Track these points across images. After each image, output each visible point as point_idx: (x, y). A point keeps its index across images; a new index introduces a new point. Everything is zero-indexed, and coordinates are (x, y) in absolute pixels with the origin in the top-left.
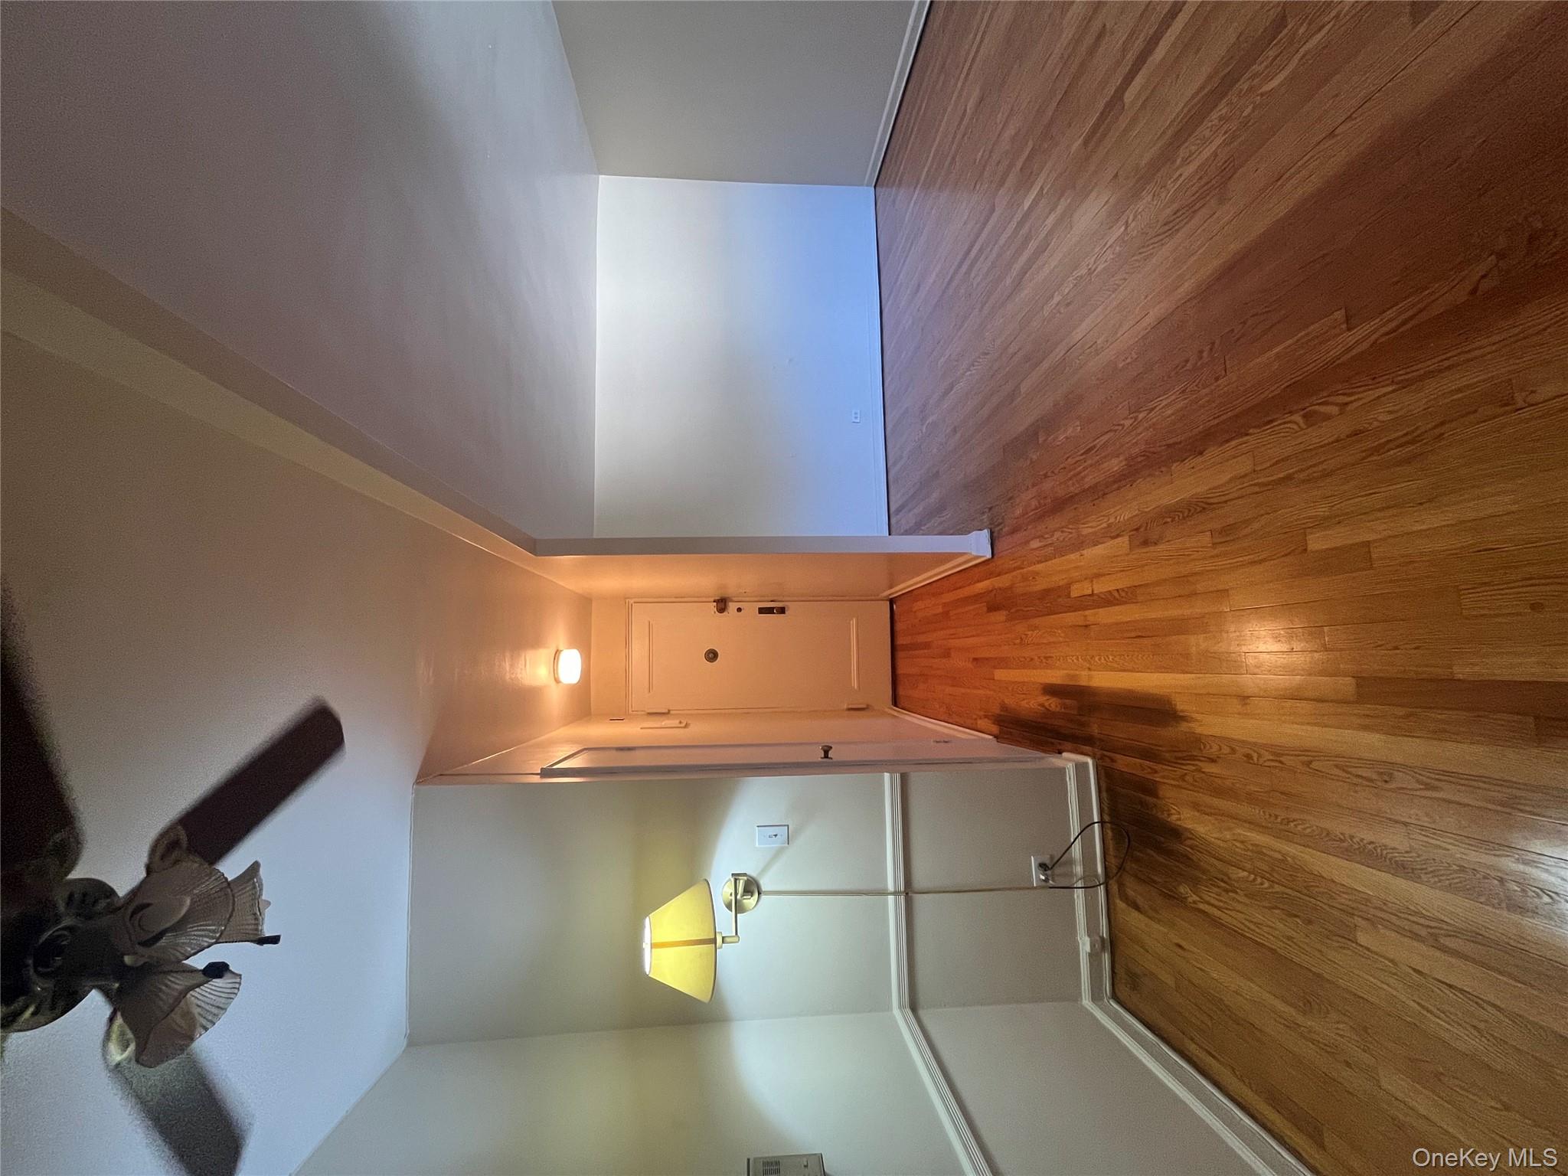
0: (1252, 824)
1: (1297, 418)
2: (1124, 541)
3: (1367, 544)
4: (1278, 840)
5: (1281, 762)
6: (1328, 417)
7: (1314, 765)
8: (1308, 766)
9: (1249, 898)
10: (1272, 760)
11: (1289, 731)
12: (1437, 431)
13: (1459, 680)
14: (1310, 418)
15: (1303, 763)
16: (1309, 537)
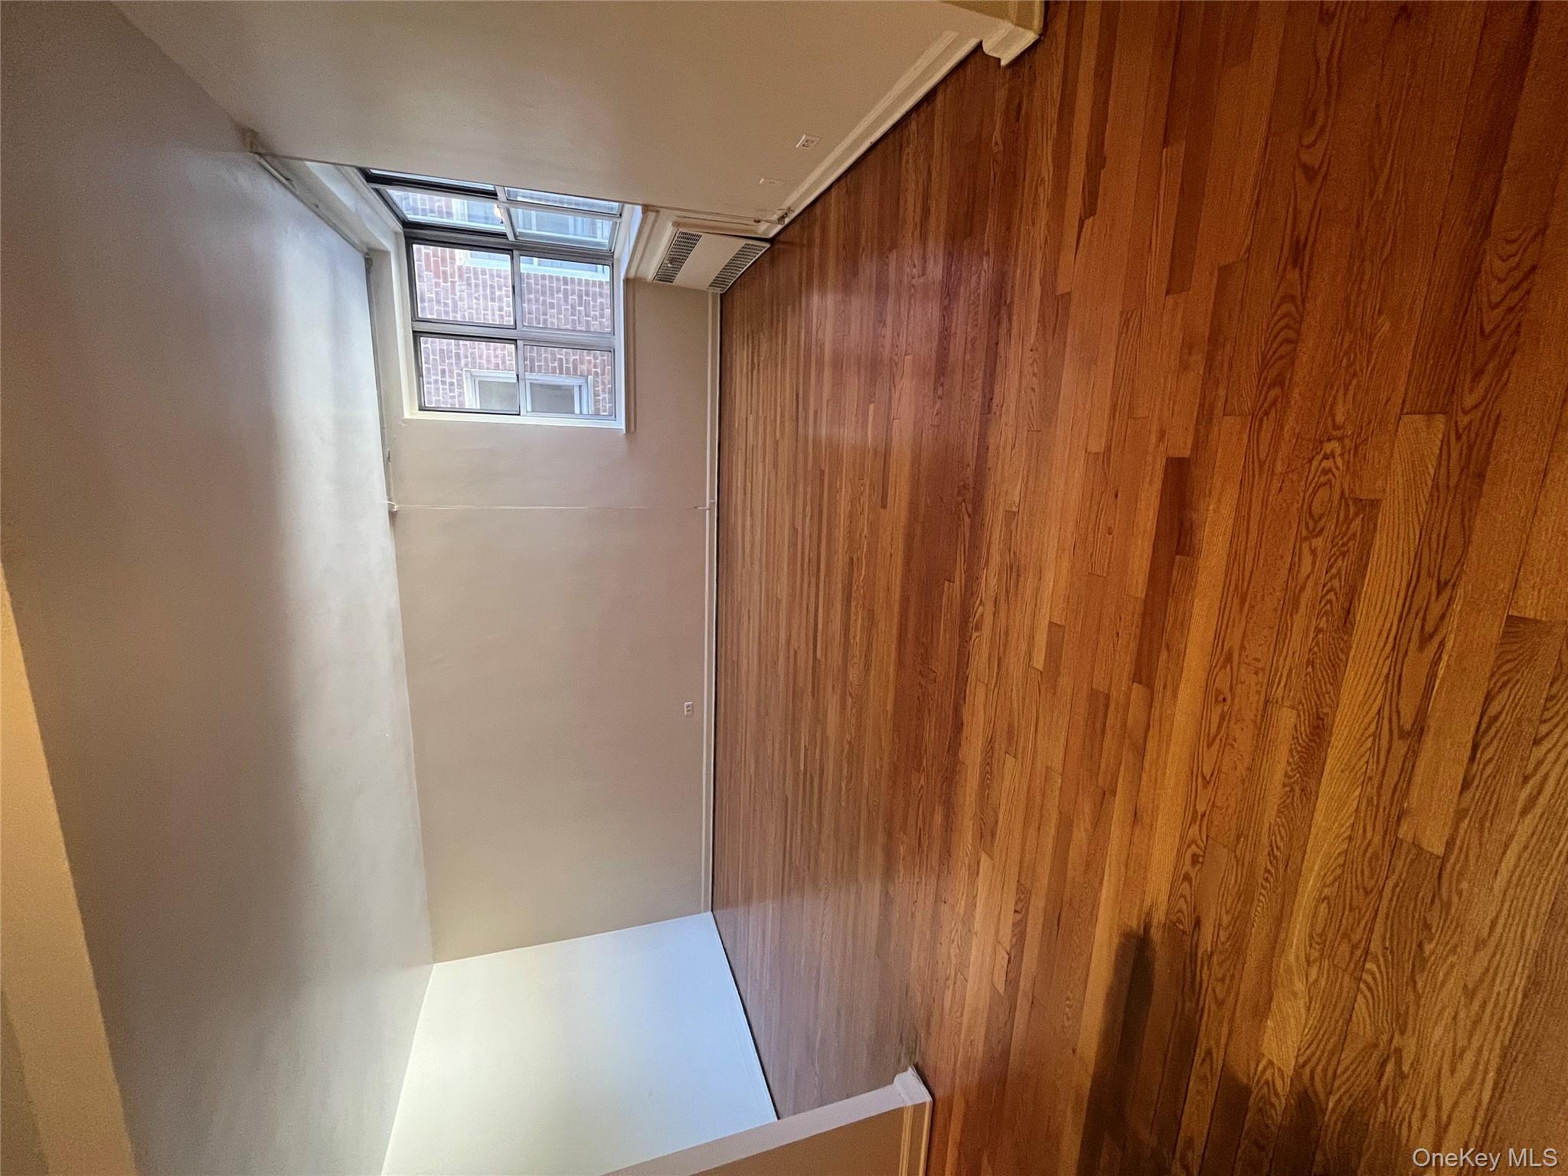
0: (1280, 920)
1: (975, 634)
2: (984, 857)
3: (1050, 623)
4: (1300, 890)
5: (1203, 815)
6: (982, 615)
7: (1207, 772)
8: (1208, 782)
9: (1406, 1024)
10: (1200, 825)
11: (1173, 781)
12: (1012, 554)
13: (1146, 595)
14: (978, 628)
15: (1205, 787)
16: (1035, 665)
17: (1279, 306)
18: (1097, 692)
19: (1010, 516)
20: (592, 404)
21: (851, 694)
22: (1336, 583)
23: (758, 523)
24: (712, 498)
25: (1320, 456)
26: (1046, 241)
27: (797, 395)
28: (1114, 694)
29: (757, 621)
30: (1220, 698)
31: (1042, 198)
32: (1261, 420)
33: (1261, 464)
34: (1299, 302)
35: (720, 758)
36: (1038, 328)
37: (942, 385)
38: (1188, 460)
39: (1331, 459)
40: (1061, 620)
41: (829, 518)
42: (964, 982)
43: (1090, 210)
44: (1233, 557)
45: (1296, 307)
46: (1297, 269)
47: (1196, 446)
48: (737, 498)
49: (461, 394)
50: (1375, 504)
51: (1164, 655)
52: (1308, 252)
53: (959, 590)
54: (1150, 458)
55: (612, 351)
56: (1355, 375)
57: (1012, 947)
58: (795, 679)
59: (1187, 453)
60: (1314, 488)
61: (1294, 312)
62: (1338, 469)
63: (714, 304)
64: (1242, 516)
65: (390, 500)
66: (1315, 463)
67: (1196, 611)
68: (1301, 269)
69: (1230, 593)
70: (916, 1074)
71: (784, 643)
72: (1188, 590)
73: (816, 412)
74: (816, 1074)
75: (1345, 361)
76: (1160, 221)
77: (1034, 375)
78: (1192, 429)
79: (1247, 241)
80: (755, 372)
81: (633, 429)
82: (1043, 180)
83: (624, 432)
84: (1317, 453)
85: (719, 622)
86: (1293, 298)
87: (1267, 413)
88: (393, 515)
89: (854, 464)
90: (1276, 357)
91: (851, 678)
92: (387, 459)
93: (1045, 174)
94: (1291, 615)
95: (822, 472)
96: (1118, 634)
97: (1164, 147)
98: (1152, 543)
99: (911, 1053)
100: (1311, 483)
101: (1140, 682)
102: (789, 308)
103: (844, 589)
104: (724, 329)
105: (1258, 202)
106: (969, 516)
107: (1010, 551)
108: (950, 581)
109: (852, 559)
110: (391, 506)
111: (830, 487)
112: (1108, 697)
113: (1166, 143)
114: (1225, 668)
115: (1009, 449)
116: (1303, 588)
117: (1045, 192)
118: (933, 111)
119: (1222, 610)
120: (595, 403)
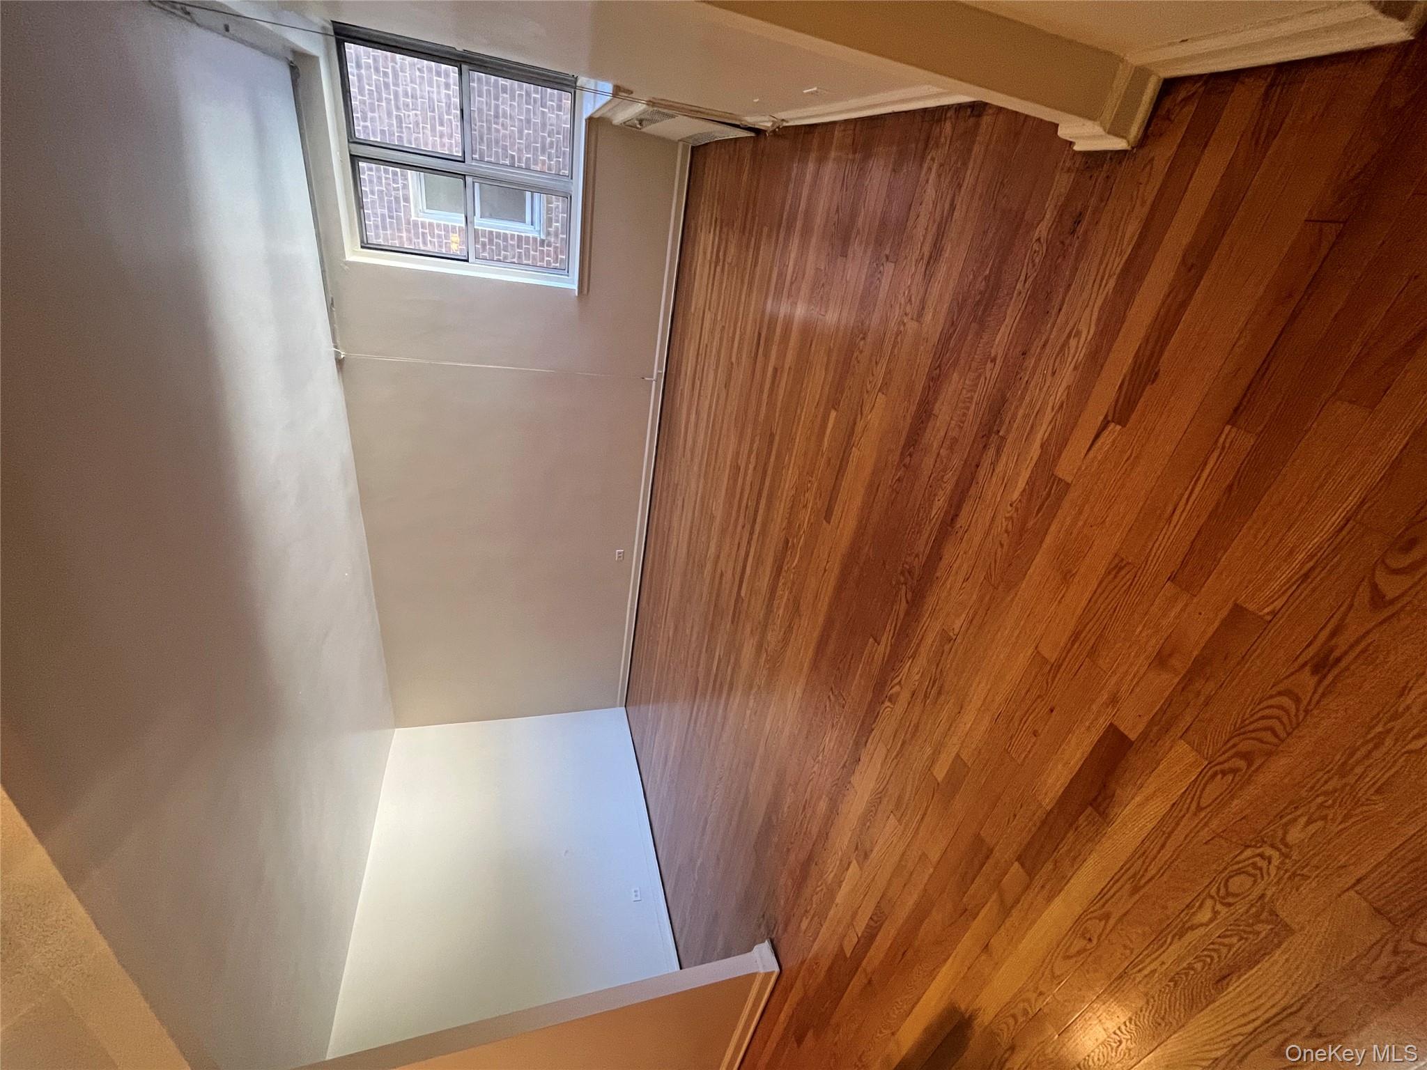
1: (888, 704)
3: (958, 754)
6: (898, 694)
11: (1026, 952)
12: (939, 671)
14: (892, 700)
16: (934, 773)
17: (1280, 694)
18: (982, 841)
19: (946, 638)
20: (544, 212)
21: (766, 651)
22: (1224, 950)
23: (703, 425)
24: (660, 367)
25: (1258, 851)
26: (1061, 406)
27: (760, 334)
28: (996, 853)
29: (690, 515)
30: (1088, 936)
31: (1072, 351)
32: (1215, 774)
33: (1199, 809)
34: (1302, 707)
35: (643, 603)
36: (1024, 490)
37: (910, 455)
38: (1132, 743)
39: (1266, 861)
40: (968, 760)
41: (772, 487)
42: (819, 925)
43: (1121, 413)
44: (1141, 853)
45: (1298, 710)
46: (1316, 678)
47: (1144, 735)
48: (685, 385)
49: (405, 187)
50: (1289, 931)
51: (1049, 866)
52: (1335, 671)
53: (881, 656)
54: (1094, 707)
55: (568, 197)
56: (1325, 818)
57: (862, 936)
58: (718, 595)
59: (1133, 736)
60: (1239, 869)
61: (1294, 713)
62: (1269, 874)
63: (684, 156)
64: (1163, 830)
65: (336, 347)
66: (1248, 853)
67: (1090, 861)
68: (1320, 682)
69: (1125, 878)
70: (770, 947)
71: (712, 557)
72: (1089, 840)
73: (775, 370)
74: (694, 879)
75: (1320, 800)
76: (1194, 497)
77: (1006, 531)
78: (1146, 719)
79: (1278, 604)
80: (719, 269)
81: (585, 292)
82: (1078, 334)
83: (577, 294)
84: (1255, 846)
85: (654, 492)
86: (1297, 700)
87: (1224, 773)
88: (340, 362)
89: (805, 454)
90: (1253, 735)
91: (769, 638)
92: (331, 305)
93: (1083, 327)
94: (1173, 937)
95: (772, 436)
96: (1015, 816)
97: (1228, 423)
98: (1071, 777)
99: (770, 931)
100: (1238, 863)
101: (1022, 865)
102: (766, 229)
103: (775, 561)
104: (690, 193)
105: (1306, 576)
106: (907, 602)
107: (938, 665)
108: (875, 640)
109: (787, 542)
110: (337, 354)
111: (777, 457)
112: (991, 851)
113: (1232, 420)
114: (1100, 920)
115: (960, 578)
116: (1192, 928)
117: (1078, 349)
118: (977, 125)
119: (1114, 880)
120: (548, 210)
